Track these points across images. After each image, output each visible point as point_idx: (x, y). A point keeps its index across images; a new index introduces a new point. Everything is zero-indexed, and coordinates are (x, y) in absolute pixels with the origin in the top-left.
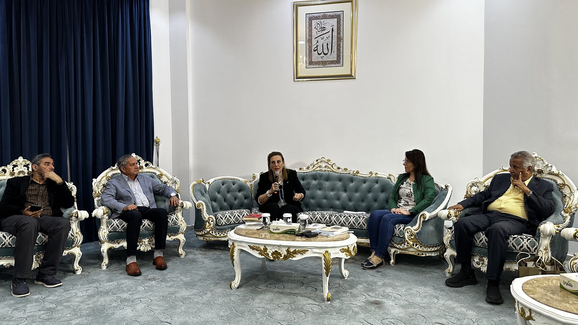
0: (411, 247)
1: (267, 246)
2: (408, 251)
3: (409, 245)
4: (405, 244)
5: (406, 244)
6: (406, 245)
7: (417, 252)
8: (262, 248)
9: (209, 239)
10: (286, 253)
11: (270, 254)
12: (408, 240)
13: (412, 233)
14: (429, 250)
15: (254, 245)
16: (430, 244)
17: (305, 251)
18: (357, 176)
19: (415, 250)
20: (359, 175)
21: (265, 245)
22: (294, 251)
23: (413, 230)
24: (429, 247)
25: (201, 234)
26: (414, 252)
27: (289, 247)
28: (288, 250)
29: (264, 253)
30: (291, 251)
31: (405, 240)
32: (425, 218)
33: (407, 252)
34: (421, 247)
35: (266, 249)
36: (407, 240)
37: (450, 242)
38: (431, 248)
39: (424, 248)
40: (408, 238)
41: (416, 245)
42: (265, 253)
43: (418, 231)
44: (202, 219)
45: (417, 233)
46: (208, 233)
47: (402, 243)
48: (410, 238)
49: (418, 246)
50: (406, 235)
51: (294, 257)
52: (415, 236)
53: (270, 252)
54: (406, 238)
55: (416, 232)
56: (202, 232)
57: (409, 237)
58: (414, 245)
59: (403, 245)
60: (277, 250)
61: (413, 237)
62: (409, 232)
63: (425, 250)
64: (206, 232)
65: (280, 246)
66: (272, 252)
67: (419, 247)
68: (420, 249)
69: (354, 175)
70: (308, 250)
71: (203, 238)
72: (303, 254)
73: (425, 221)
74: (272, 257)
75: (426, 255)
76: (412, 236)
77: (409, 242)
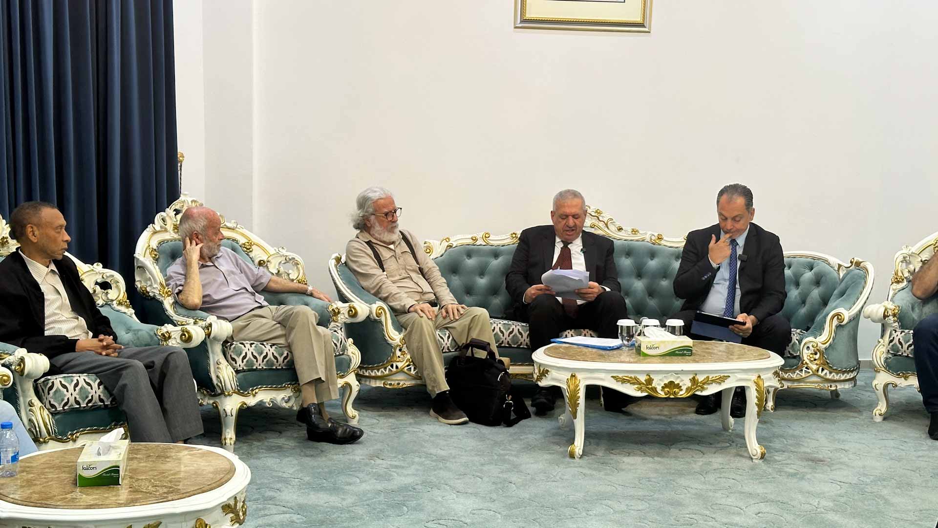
0: (814, 374)
1: (652, 374)
2: (804, 382)
3: (810, 371)
4: (802, 370)
5: (804, 369)
6: (804, 371)
7: (822, 383)
8: (643, 378)
9: (399, 384)
10: (690, 385)
11: (659, 389)
12: (808, 362)
13: (817, 349)
14: (843, 377)
15: (626, 375)
16: (845, 366)
17: (722, 379)
18: (660, 245)
19: (818, 380)
20: (663, 242)
21: (648, 373)
22: (705, 379)
23: (820, 345)
24: (844, 372)
25: (379, 374)
26: (816, 382)
27: (696, 373)
28: (694, 378)
29: (648, 388)
30: (700, 381)
31: (802, 363)
32: (841, 320)
33: (802, 385)
34: (831, 373)
35: (650, 381)
36: (806, 363)
37: (885, 362)
38: (846, 374)
39: (835, 375)
40: (809, 358)
41: (823, 370)
42: (650, 387)
43: (828, 344)
44: (386, 341)
45: (826, 349)
46: (400, 371)
47: (796, 369)
48: (812, 359)
49: (825, 371)
50: (806, 355)
51: (703, 389)
52: (822, 354)
53: (658, 384)
54: (805, 358)
55: (824, 346)
56: (383, 369)
57: (811, 356)
58: (818, 371)
59: (798, 372)
60: (672, 380)
61: (817, 357)
62: (811, 347)
63: (837, 377)
64: (394, 369)
65: (677, 372)
66: (663, 385)
67: (828, 373)
68: (829, 377)
69: (654, 244)
70: (729, 376)
71: (384, 384)
72: (720, 383)
73: (840, 325)
74: (662, 393)
75: (837, 386)
76: (816, 354)
77: (810, 365)
